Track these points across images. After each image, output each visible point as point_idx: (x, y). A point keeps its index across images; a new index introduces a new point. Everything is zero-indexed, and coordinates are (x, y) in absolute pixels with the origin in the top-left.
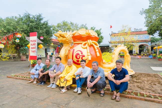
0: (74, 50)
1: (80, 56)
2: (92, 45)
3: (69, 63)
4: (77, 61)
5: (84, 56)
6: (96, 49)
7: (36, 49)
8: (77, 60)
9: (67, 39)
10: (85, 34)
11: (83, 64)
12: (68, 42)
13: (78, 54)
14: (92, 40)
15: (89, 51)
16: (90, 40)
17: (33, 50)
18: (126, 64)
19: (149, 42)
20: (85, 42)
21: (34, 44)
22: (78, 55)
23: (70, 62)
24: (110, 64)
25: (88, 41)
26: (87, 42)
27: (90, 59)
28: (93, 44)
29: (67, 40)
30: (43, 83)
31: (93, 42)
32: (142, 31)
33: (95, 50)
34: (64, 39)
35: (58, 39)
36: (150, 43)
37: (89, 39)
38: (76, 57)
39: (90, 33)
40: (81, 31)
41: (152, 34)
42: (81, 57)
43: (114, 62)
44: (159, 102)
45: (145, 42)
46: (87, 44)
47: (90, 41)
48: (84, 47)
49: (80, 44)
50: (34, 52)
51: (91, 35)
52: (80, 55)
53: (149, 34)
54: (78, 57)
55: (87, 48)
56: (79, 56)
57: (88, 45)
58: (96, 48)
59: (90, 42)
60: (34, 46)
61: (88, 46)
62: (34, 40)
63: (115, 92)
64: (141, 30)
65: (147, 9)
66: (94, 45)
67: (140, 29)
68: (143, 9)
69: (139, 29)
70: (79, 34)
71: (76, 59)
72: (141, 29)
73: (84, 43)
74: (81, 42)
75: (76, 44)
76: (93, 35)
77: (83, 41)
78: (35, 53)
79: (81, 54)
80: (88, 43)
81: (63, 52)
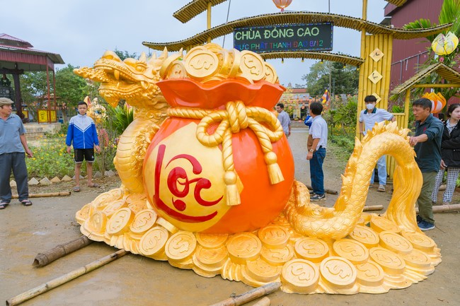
1: (187, 184)
2: (249, 129)
6: (266, 149)
8: (176, 198)
9: (144, 91)
10: (213, 75)
12: (150, 103)
14: (246, 105)
15: (230, 161)
16: (241, 106)
18: (401, 206)
24: (331, 221)
25: (230, 107)
26: (223, 114)
28: (252, 121)
29: (145, 95)
31: (251, 116)
34: (130, 90)
37: (234, 99)
39: (240, 71)
40: (196, 60)
42: (192, 186)
43: (350, 206)
46: (223, 125)
47: (236, 108)
48: (207, 139)
49: (193, 124)
51: (245, 80)
54: (181, 188)
55: (220, 144)
57: (229, 126)
58: (267, 144)
59: (237, 111)
61: (228, 133)
70: (188, 74)
74: (198, 113)
76: (256, 79)
80: (228, 118)
81: (131, 146)
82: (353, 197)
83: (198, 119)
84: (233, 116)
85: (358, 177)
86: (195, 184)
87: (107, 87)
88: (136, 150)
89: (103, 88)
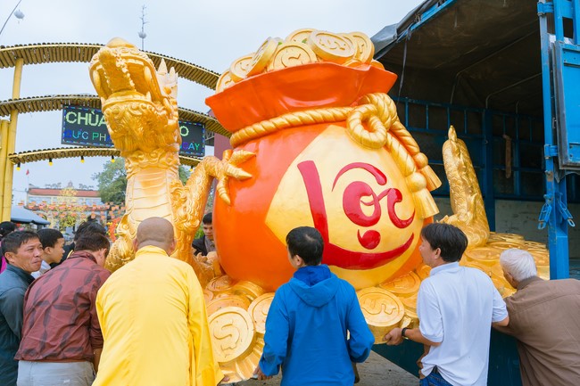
0: (309, 171)
1: (376, 201)
4: (363, 242)
5: (399, 197)
6: (415, 149)
13: (358, 190)
15: (410, 161)
26: (371, 107)
27: (434, 208)
33: (412, 153)
46: (376, 123)
49: (334, 128)
52: (377, 193)
55: (387, 147)
56: (371, 198)
58: (414, 144)
71: (357, 227)
73: (356, 115)
74: (338, 112)
80: (378, 112)
83: (342, 121)
86: (385, 199)
87: (131, 97)
88: (181, 213)
89: (120, 99)
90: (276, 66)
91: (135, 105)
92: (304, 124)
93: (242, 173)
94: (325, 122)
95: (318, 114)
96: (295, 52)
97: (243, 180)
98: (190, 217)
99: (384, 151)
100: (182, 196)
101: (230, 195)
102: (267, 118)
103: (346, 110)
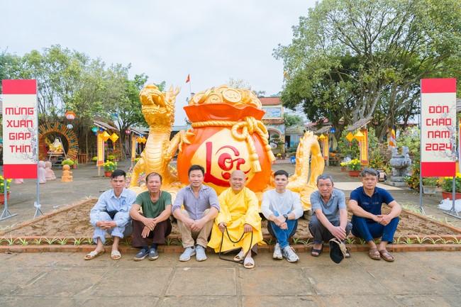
0: (209, 146)
1: (232, 162)
2: (256, 133)
3: (238, 182)
4: (224, 176)
5: (243, 162)
6: (266, 143)
7: (34, 140)
8: (224, 172)
10: (239, 102)
11: (283, 180)
13: (227, 157)
14: (256, 119)
15: (254, 148)
16: (254, 119)
17: (19, 143)
19: (281, 124)
20: (241, 123)
21: (24, 123)
22: (227, 160)
23: (240, 179)
26: (244, 123)
27: (259, 169)
28: (258, 128)
30: (152, 252)
32: (265, 96)
33: (264, 145)
35: (148, 111)
36: (283, 127)
37: (249, 116)
38: (222, 166)
39: (252, 101)
41: (292, 108)
42: (235, 164)
43: (303, 174)
44: (458, 249)
45: (273, 124)
46: (245, 130)
47: (251, 120)
48: (239, 136)
49: (226, 130)
50: (22, 149)
51: (254, 105)
52: (233, 159)
53: (286, 105)
54: (228, 165)
55: (246, 140)
56: (230, 160)
57: (248, 130)
58: (266, 140)
59: (252, 122)
60: (23, 129)
62: (21, 109)
63: (373, 243)
64: (262, 95)
65: (287, 45)
66: (259, 130)
67: (260, 92)
68: (279, 45)
69: (258, 91)
70: (224, 100)
71: (221, 170)
72: (264, 92)
73: (237, 125)
74: (229, 123)
75: (210, 126)
77: (235, 119)
78: (31, 154)
79: (234, 157)
80: (248, 126)
81: (159, 150)
82: (304, 168)
83: (230, 127)
84: (251, 125)
85: (305, 158)
86: (236, 162)
87: (152, 107)
88: (165, 152)
89: (148, 107)
90: (208, 102)
91: (152, 110)
92: (215, 126)
93: (188, 142)
94: (224, 127)
95: (221, 123)
96: (216, 97)
97: (188, 145)
98: (168, 155)
99: (244, 142)
100: (167, 145)
101: (183, 149)
102: (203, 121)
103: (233, 123)
